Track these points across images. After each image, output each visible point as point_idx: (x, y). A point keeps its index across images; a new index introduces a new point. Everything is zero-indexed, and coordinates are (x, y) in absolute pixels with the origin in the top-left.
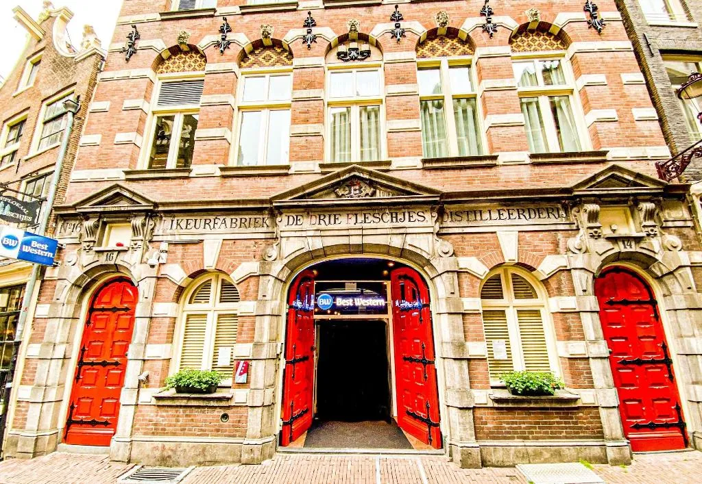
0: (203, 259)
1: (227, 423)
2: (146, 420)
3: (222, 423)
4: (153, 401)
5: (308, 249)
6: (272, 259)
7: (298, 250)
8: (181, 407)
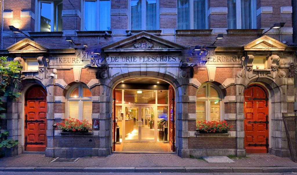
1: (91, 143)
3: (89, 143)
4: (60, 135)
5: (121, 74)
6: (105, 77)
7: (117, 74)
8: (72, 137)
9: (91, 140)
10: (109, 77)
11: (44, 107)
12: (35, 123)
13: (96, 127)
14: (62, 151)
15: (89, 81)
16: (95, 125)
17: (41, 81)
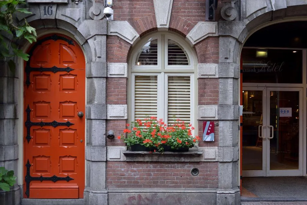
0: (154, 17)
1: (197, 177)
2: (118, 174)
3: (193, 176)
4: (123, 158)
5: (270, 10)
6: (231, 19)
7: (260, 10)
8: (152, 162)
9: (195, 171)
10: (240, 17)
11: (74, 90)
12: (51, 128)
13: (208, 138)
14: (127, 197)
15: (191, 27)
16: (208, 134)
17: (76, 25)
